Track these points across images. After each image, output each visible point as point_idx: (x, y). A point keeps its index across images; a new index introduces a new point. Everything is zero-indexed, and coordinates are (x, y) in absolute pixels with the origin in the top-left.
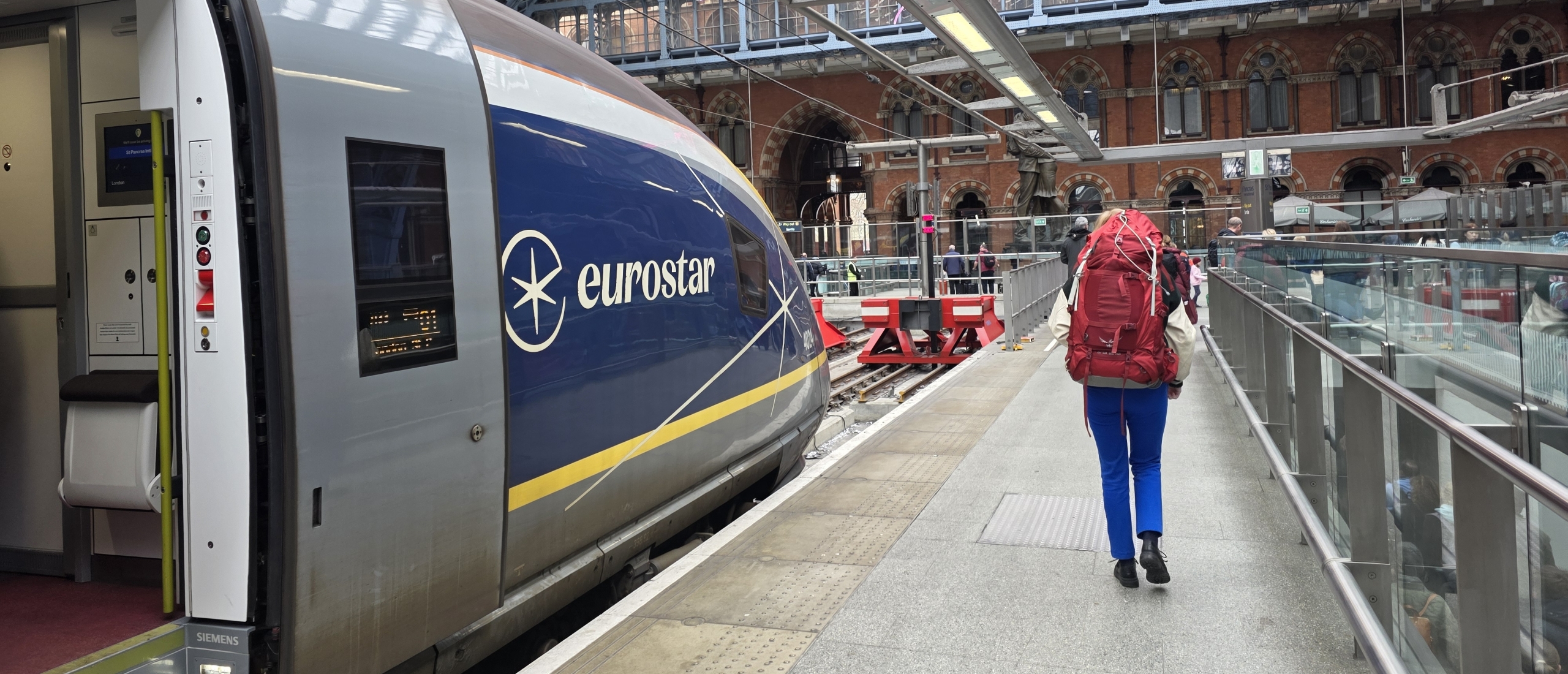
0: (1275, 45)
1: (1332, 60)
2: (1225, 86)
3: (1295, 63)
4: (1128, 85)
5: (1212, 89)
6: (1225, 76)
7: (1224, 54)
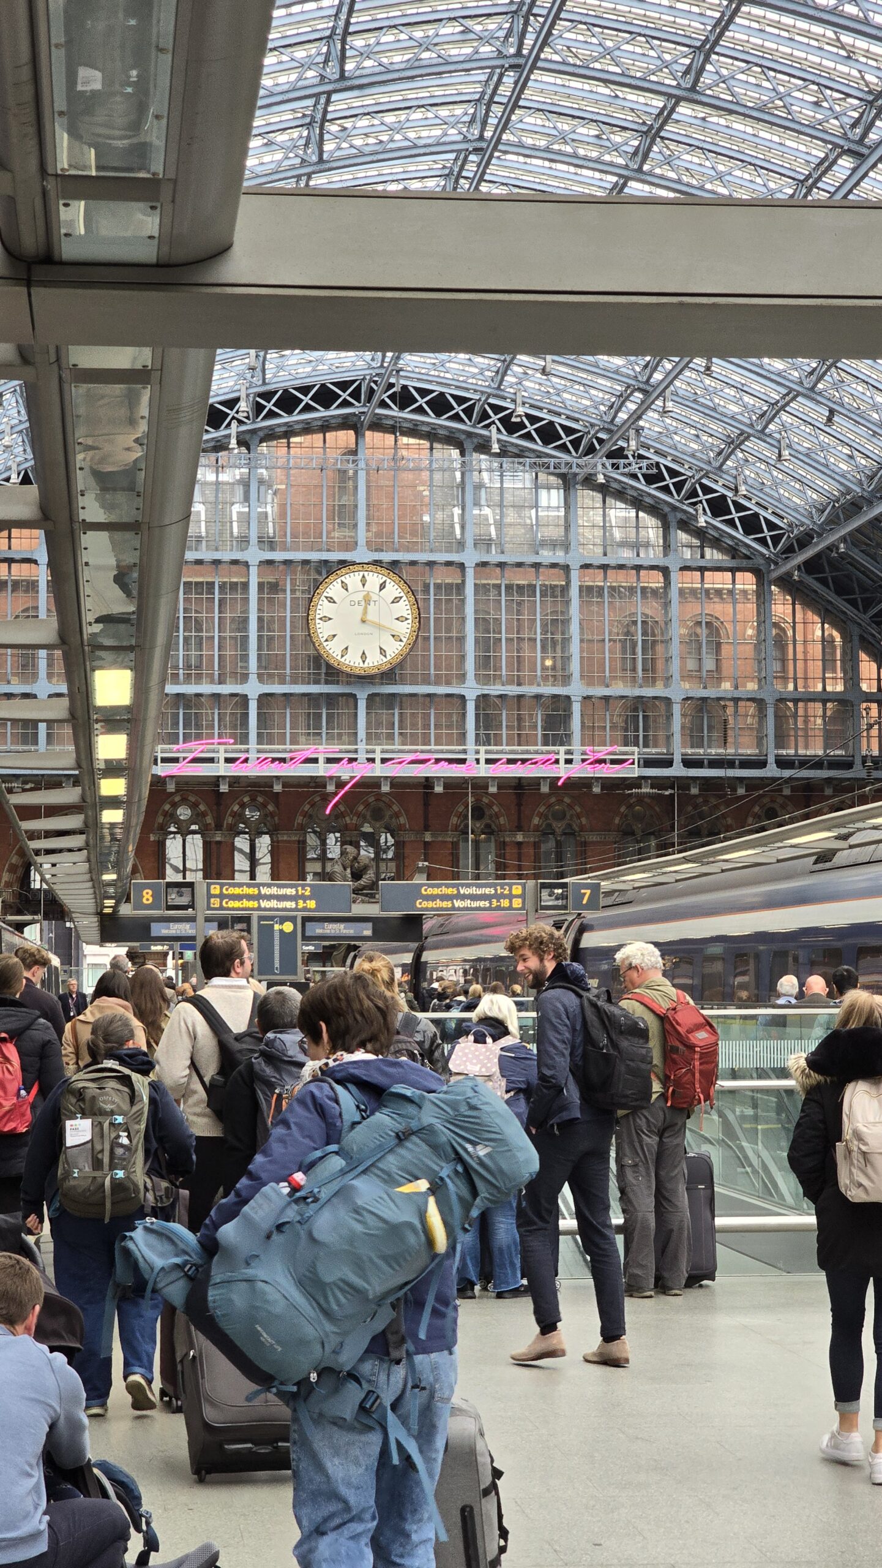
1: (617, 821)
2: (520, 838)
3: (584, 820)
4: (426, 828)
5: (507, 839)
6: (519, 828)
7: (519, 805)
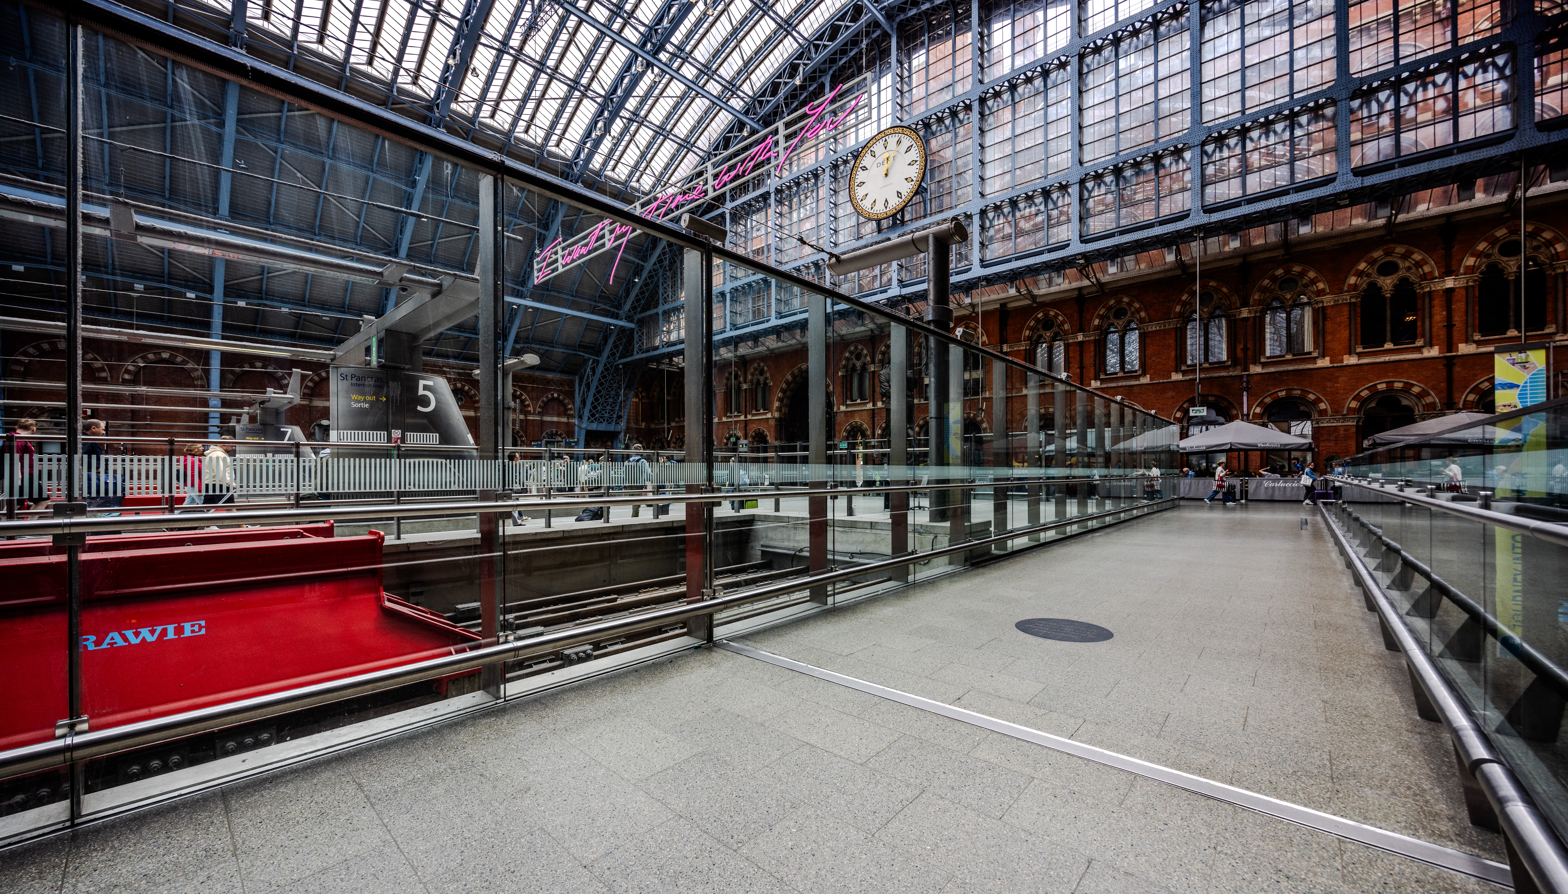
0: (1126, 300)
1: (1178, 309)
2: (1080, 337)
3: (1143, 314)
5: (1072, 341)
6: (1081, 330)
7: (1080, 311)
